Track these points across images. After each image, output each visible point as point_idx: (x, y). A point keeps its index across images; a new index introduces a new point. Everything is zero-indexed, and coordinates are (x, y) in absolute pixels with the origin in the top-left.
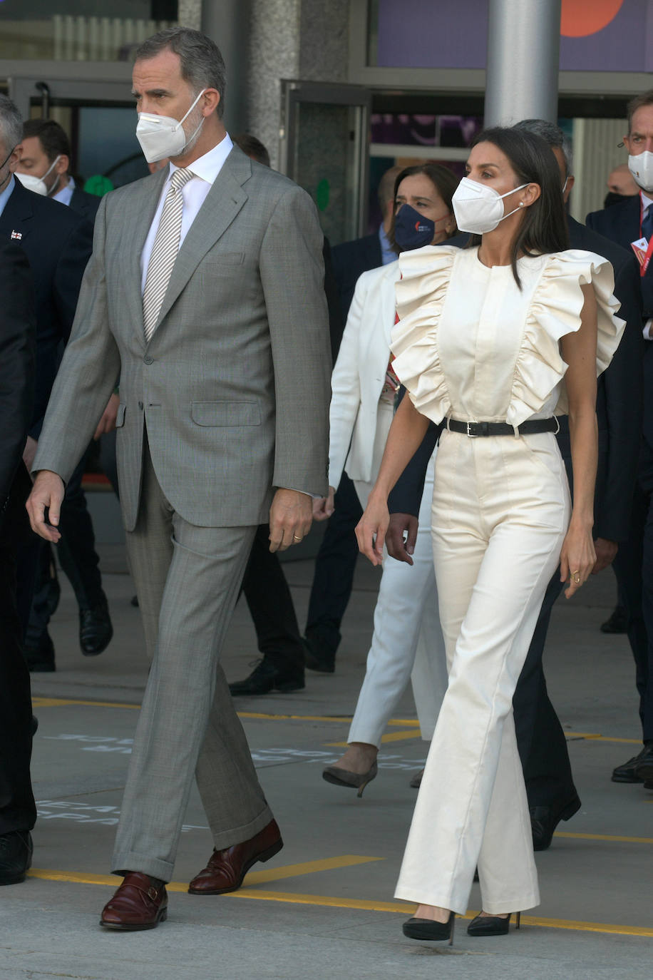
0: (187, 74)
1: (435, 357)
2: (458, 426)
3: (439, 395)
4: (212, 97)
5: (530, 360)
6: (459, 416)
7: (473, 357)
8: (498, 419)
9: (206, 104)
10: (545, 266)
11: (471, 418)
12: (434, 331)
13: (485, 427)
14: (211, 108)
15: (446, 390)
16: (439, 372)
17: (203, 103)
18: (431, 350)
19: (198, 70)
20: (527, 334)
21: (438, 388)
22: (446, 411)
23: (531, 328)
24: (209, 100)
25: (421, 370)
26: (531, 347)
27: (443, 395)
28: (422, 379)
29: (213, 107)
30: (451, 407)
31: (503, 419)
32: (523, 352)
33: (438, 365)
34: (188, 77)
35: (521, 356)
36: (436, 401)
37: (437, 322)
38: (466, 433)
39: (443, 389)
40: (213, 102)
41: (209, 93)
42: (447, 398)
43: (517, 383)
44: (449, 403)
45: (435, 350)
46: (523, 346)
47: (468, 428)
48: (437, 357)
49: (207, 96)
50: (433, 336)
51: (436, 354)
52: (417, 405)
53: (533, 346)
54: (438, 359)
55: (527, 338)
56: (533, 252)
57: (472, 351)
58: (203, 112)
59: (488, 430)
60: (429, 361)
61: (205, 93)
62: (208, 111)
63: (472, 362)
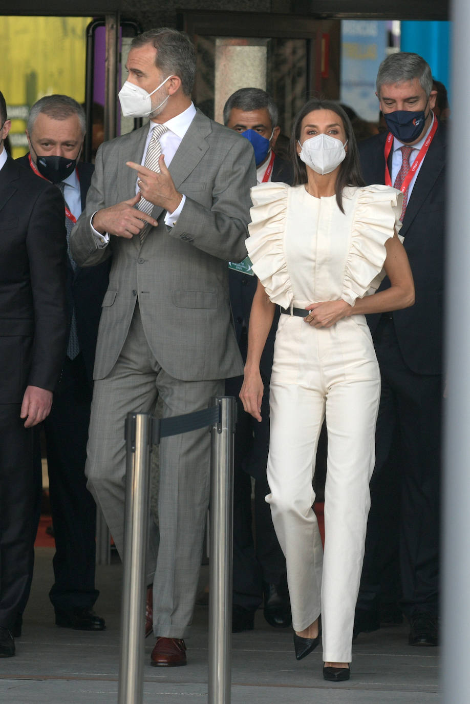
0: (159, 64)
1: (283, 262)
2: (299, 312)
3: (287, 287)
4: (175, 82)
5: (356, 262)
6: (300, 304)
7: (313, 261)
10: (358, 196)
12: (280, 243)
14: (174, 89)
15: (290, 285)
16: (286, 272)
17: (169, 85)
18: (280, 257)
19: (168, 62)
20: (354, 243)
21: (285, 283)
22: (290, 301)
23: (356, 238)
24: (173, 83)
25: (274, 271)
26: (357, 252)
28: (275, 277)
29: (176, 88)
30: (294, 297)
32: (351, 256)
33: (286, 267)
34: (160, 66)
35: (350, 260)
36: (284, 293)
37: (281, 237)
39: (288, 284)
40: (176, 85)
41: (174, 79)
42: (292, 291)
43: (347, 278)
44: (292, 295)
45: (283, 257)
46: (351, 252)
48: (285, 262)
49: (173, 80)
50: (280, 247)
51: (284, 260)
52: (272, 296)
55: (354, 246)
57: (313, 257)
58: (168, 92)
60: (280, 264)
61: (171, 79)
62: (172, 91)
63: (313, 264)
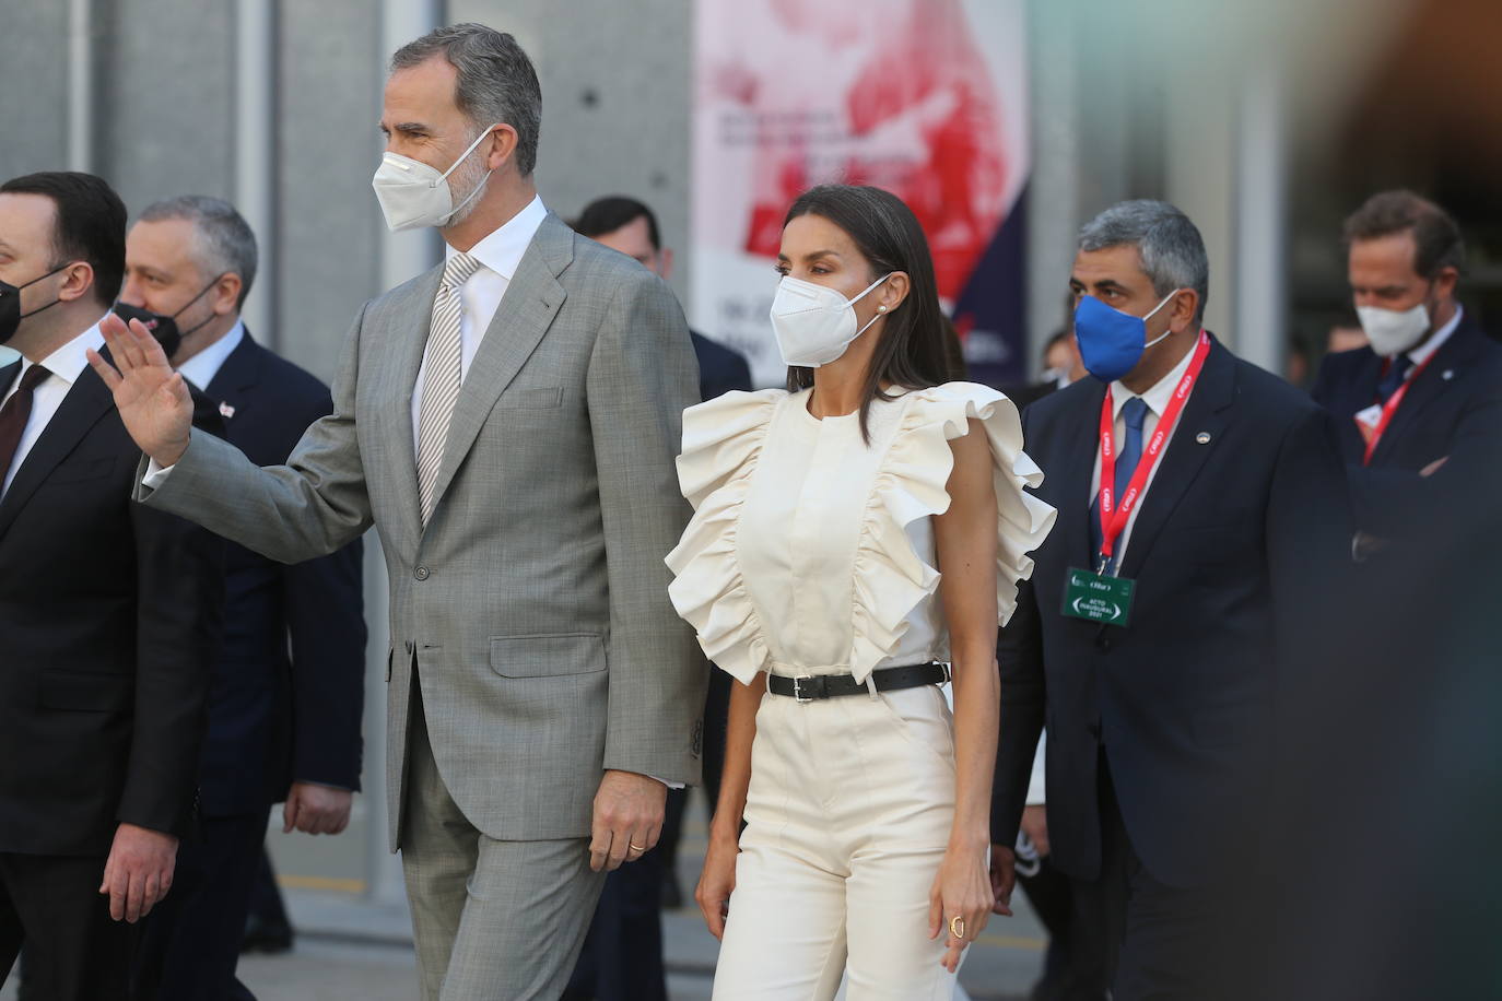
0: (464, 100)
1: (734, 571)
2: (782, 686)
3: (748, 634)
4: (505, 138)
5: (872, 568)
6: (784, 669)
7: (786, 567)
8: (839, 669)
9: (494, 149)
10: (907, 411)
11: (798, 671)
12: (732, 528)
13: (820, 682)
14: (501, 156)
15: (757, 626)
16: (742, 597)
17: (490, 148)
18: (728, 560)
19: (486, 96)
20: (867, 525)
21: (743, 624)
22: (761, 662)
23: (872, 515)
24: (500, 141)
25: (713, 593)
26: (874, 547)
27: (753, 634)
28: (715, 608)
29: (504, 154)
30: (769, 654)
31: (847, 670)
32: (861, 555)
33: (740, 584)
34: (466, 106)
35: (859, 563)
36: (743, 646)
37: (736, 514)
38: (794, 695)
39: (751, 625)
40: (504, 148)
41: (500, 131)
42: (761, 640)
43: (858, 608)
44: (763, 650)
45: (734, 560)
46: (861, 545)
47: (797, 688)
48: (738, 572)
49: (498, 134)
50: (731, 537)
51: (734, 568)
52: (709, 654)
53: (878, 543)
54: (739, 575)
55: (868, 532)
56: (892, 391)
57: (786, 557)
58: (488, 162)
59: (825, 688)
60: (725, 579)
61: (494, 131)
62: (496, 161)
63: (787, 576)
